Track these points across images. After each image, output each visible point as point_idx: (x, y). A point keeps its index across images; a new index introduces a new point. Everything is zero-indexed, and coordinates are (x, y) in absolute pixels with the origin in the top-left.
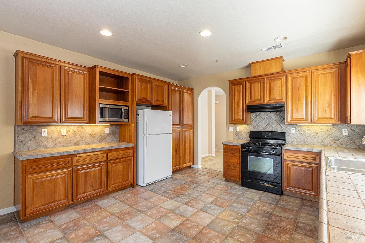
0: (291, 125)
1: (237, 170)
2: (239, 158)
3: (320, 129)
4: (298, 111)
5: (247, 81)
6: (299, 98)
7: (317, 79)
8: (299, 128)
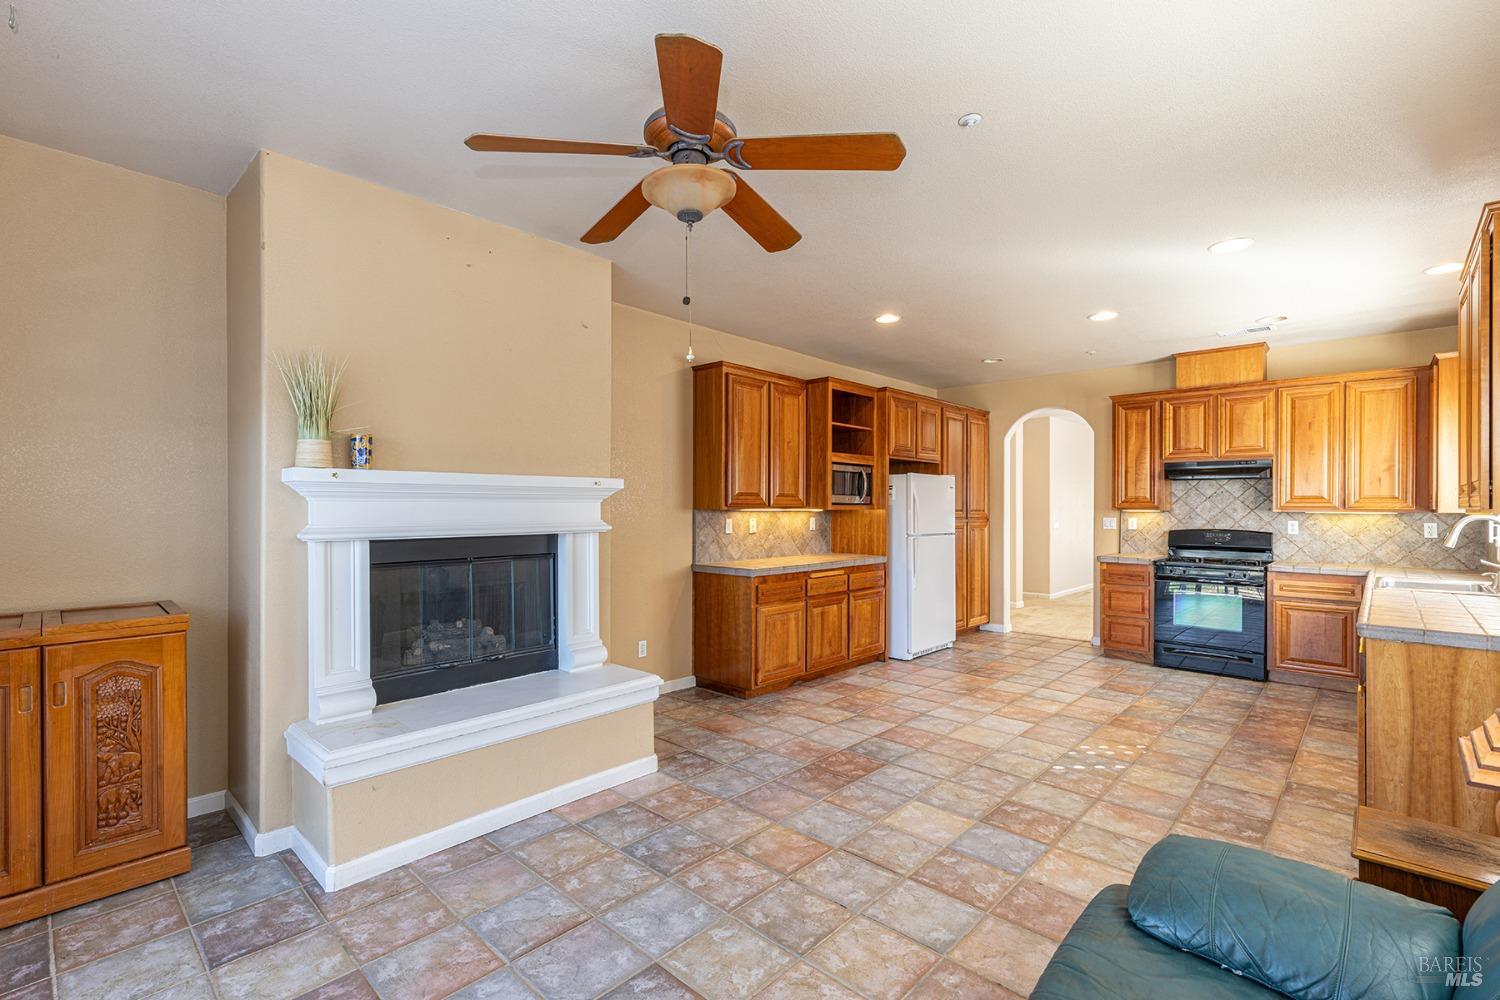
0: (1288, 513)
1: (1139, 626)
2: (1146, 597)
3: (1366, 525)
4: (1307, 479)
5: (1167, 400)
6: (1311, 447)
7: (1358, 403)
8: (1310, 522)
